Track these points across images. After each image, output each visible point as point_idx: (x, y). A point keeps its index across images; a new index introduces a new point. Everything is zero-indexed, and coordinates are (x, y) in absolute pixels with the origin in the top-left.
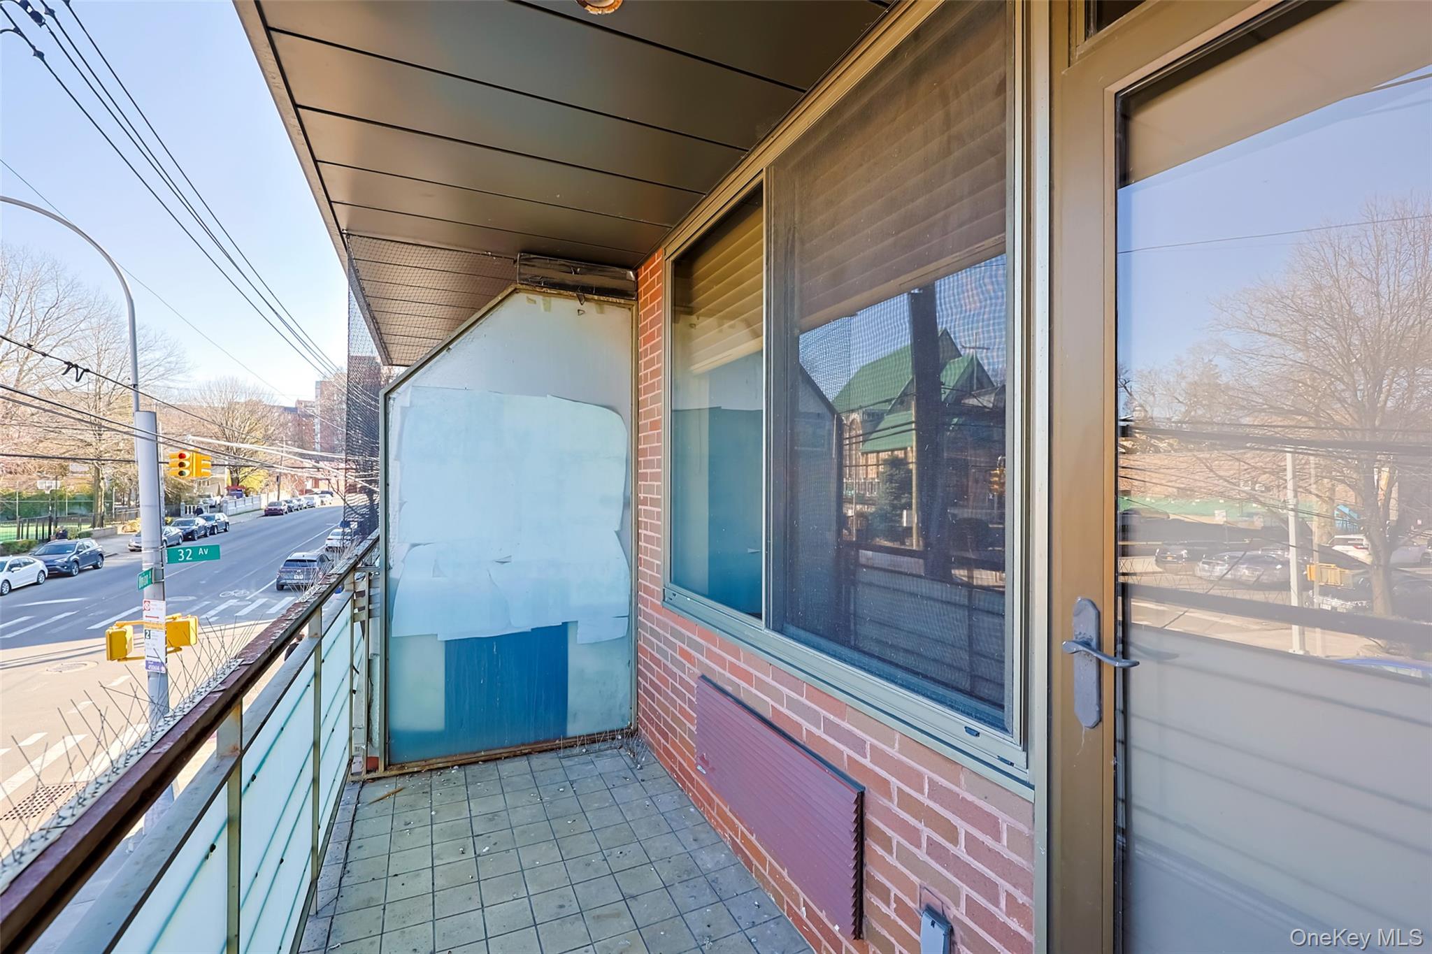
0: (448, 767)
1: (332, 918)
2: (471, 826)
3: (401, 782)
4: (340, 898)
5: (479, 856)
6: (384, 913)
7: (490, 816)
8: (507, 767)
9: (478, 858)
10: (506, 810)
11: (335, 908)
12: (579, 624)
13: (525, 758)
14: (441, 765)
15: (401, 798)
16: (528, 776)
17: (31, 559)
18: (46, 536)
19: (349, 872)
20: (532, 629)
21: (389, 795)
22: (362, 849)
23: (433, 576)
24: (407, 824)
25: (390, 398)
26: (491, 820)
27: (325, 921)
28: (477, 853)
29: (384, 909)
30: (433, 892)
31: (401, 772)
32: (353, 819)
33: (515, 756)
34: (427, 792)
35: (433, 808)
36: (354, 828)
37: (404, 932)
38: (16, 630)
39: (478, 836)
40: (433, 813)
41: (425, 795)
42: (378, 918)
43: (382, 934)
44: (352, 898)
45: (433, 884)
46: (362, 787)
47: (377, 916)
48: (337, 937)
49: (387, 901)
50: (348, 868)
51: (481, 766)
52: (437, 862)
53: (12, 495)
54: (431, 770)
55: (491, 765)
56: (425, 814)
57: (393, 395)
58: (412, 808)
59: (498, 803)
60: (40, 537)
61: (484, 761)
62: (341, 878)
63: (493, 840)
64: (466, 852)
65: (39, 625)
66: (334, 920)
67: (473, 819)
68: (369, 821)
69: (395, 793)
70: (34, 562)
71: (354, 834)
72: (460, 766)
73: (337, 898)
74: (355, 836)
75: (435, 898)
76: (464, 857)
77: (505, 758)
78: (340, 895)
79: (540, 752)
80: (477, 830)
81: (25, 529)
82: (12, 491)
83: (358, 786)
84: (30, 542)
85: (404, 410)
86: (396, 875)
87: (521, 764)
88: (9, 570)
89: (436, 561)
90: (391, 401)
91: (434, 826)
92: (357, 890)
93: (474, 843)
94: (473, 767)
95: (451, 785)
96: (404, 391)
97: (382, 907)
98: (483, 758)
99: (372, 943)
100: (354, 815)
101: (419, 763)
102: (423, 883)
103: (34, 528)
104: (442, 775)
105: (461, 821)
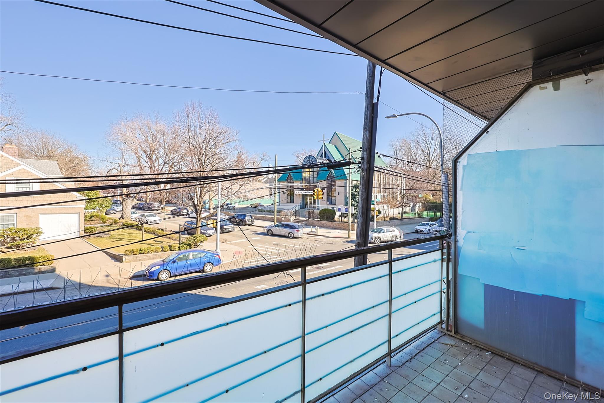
0: (487, 350)
1: (393, 372)
2: (471, 382)
3: (460, 343)
4: (400, 368)
5: (462, 397)
6: (407, 385)
7: (485, 385)
8: (518, 370)
9: (460, 398)
10: (497, 389)
11: (397, 369)
12: (586, 303)
13: (536, 373)
14: (481, 346)
15: (453, 350)
16: (527, 383)
17: (435, 223)
18: (441, 216)
19: (411, 361)
20: (543, 295)
21: (449, 345)
22: (422, 357)
23: (478, 249)
24: (446, 360)
25: (457, 162)
26: (483, 386)
27: (390, 371)
28: (462, 395)
29: (409, 383)
30: (429, 393)
31: (461, 339)
32: (429, 345)
33: (530, 368)
34: (466, 354)
35: (462, 362)
36: (426, 348)
37: (407, 397)
38: (429, 245)
39: (470, 388)
40: (460, 364)
41: (464, 355)
42: (404, 384)
43: (400, 391)
44: (404, 371)
45: (432, 390)
46: (443, 335)
47: (405, 383)
48: (388, 379)
49: (412, 382)
50: (411, 360)
51: (505, 360)
52: (442, 384)
53: (435, 203)
54: (477, 347)
55: (510, 363)
56: (456, 362)
57: (459, 160)
58: (454, 356)
59: (496, 383)
60: (440, 216)
61: (508, 359)
62: (407, 361)
63: (475, 396)
64: (458, 390)
65: (434, 245)
66: (392, 373)
67: (475, 380)
68: (434, 349)
69: (452, 346)
70: (436, 224)
71: (424, 350)
72: (492, 353)
73: (400, 367)
74: (424, 351)
75: (428, 396)
76: (455, 391)
77: (522, 365)
78: (402, 367)
79: (549, 376)
80: (472, 385)
81: (436, 213)
82: (435, 201)
83: (442, 334)
84: (437, 218)
85: (464, 167)
86: (423, 376)
87: (530, 375)
88: (430, 226)
89: (479, 241)
90: (458, 163)
91: (455, 370)
92: (407, 369)
93: (465, 390)
94: (499, 358)
95: (480, 358)
96: (464, 157)
97: (409, 382)
98: (507, 357)
99: (395, 390)
100: (431, 344)
101: (471, 339)
102: (429, 387)
103: (438, 213)
104: (480, 352)
105: (468, 376)
